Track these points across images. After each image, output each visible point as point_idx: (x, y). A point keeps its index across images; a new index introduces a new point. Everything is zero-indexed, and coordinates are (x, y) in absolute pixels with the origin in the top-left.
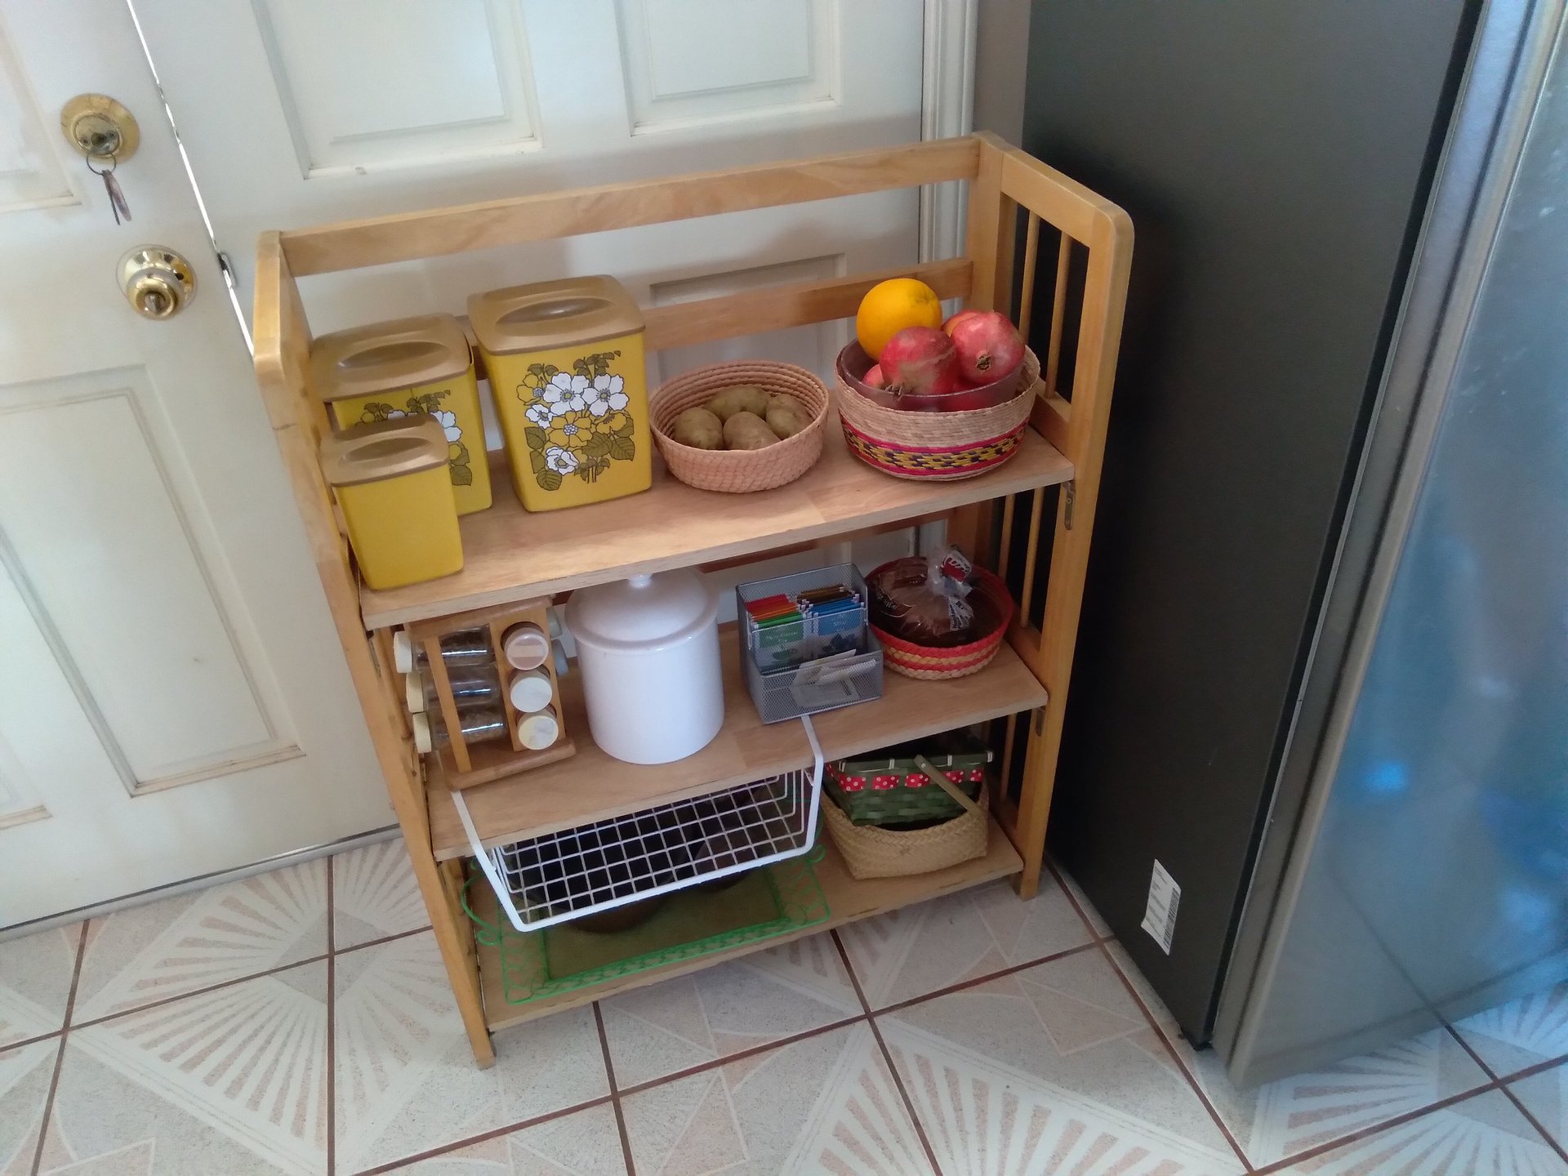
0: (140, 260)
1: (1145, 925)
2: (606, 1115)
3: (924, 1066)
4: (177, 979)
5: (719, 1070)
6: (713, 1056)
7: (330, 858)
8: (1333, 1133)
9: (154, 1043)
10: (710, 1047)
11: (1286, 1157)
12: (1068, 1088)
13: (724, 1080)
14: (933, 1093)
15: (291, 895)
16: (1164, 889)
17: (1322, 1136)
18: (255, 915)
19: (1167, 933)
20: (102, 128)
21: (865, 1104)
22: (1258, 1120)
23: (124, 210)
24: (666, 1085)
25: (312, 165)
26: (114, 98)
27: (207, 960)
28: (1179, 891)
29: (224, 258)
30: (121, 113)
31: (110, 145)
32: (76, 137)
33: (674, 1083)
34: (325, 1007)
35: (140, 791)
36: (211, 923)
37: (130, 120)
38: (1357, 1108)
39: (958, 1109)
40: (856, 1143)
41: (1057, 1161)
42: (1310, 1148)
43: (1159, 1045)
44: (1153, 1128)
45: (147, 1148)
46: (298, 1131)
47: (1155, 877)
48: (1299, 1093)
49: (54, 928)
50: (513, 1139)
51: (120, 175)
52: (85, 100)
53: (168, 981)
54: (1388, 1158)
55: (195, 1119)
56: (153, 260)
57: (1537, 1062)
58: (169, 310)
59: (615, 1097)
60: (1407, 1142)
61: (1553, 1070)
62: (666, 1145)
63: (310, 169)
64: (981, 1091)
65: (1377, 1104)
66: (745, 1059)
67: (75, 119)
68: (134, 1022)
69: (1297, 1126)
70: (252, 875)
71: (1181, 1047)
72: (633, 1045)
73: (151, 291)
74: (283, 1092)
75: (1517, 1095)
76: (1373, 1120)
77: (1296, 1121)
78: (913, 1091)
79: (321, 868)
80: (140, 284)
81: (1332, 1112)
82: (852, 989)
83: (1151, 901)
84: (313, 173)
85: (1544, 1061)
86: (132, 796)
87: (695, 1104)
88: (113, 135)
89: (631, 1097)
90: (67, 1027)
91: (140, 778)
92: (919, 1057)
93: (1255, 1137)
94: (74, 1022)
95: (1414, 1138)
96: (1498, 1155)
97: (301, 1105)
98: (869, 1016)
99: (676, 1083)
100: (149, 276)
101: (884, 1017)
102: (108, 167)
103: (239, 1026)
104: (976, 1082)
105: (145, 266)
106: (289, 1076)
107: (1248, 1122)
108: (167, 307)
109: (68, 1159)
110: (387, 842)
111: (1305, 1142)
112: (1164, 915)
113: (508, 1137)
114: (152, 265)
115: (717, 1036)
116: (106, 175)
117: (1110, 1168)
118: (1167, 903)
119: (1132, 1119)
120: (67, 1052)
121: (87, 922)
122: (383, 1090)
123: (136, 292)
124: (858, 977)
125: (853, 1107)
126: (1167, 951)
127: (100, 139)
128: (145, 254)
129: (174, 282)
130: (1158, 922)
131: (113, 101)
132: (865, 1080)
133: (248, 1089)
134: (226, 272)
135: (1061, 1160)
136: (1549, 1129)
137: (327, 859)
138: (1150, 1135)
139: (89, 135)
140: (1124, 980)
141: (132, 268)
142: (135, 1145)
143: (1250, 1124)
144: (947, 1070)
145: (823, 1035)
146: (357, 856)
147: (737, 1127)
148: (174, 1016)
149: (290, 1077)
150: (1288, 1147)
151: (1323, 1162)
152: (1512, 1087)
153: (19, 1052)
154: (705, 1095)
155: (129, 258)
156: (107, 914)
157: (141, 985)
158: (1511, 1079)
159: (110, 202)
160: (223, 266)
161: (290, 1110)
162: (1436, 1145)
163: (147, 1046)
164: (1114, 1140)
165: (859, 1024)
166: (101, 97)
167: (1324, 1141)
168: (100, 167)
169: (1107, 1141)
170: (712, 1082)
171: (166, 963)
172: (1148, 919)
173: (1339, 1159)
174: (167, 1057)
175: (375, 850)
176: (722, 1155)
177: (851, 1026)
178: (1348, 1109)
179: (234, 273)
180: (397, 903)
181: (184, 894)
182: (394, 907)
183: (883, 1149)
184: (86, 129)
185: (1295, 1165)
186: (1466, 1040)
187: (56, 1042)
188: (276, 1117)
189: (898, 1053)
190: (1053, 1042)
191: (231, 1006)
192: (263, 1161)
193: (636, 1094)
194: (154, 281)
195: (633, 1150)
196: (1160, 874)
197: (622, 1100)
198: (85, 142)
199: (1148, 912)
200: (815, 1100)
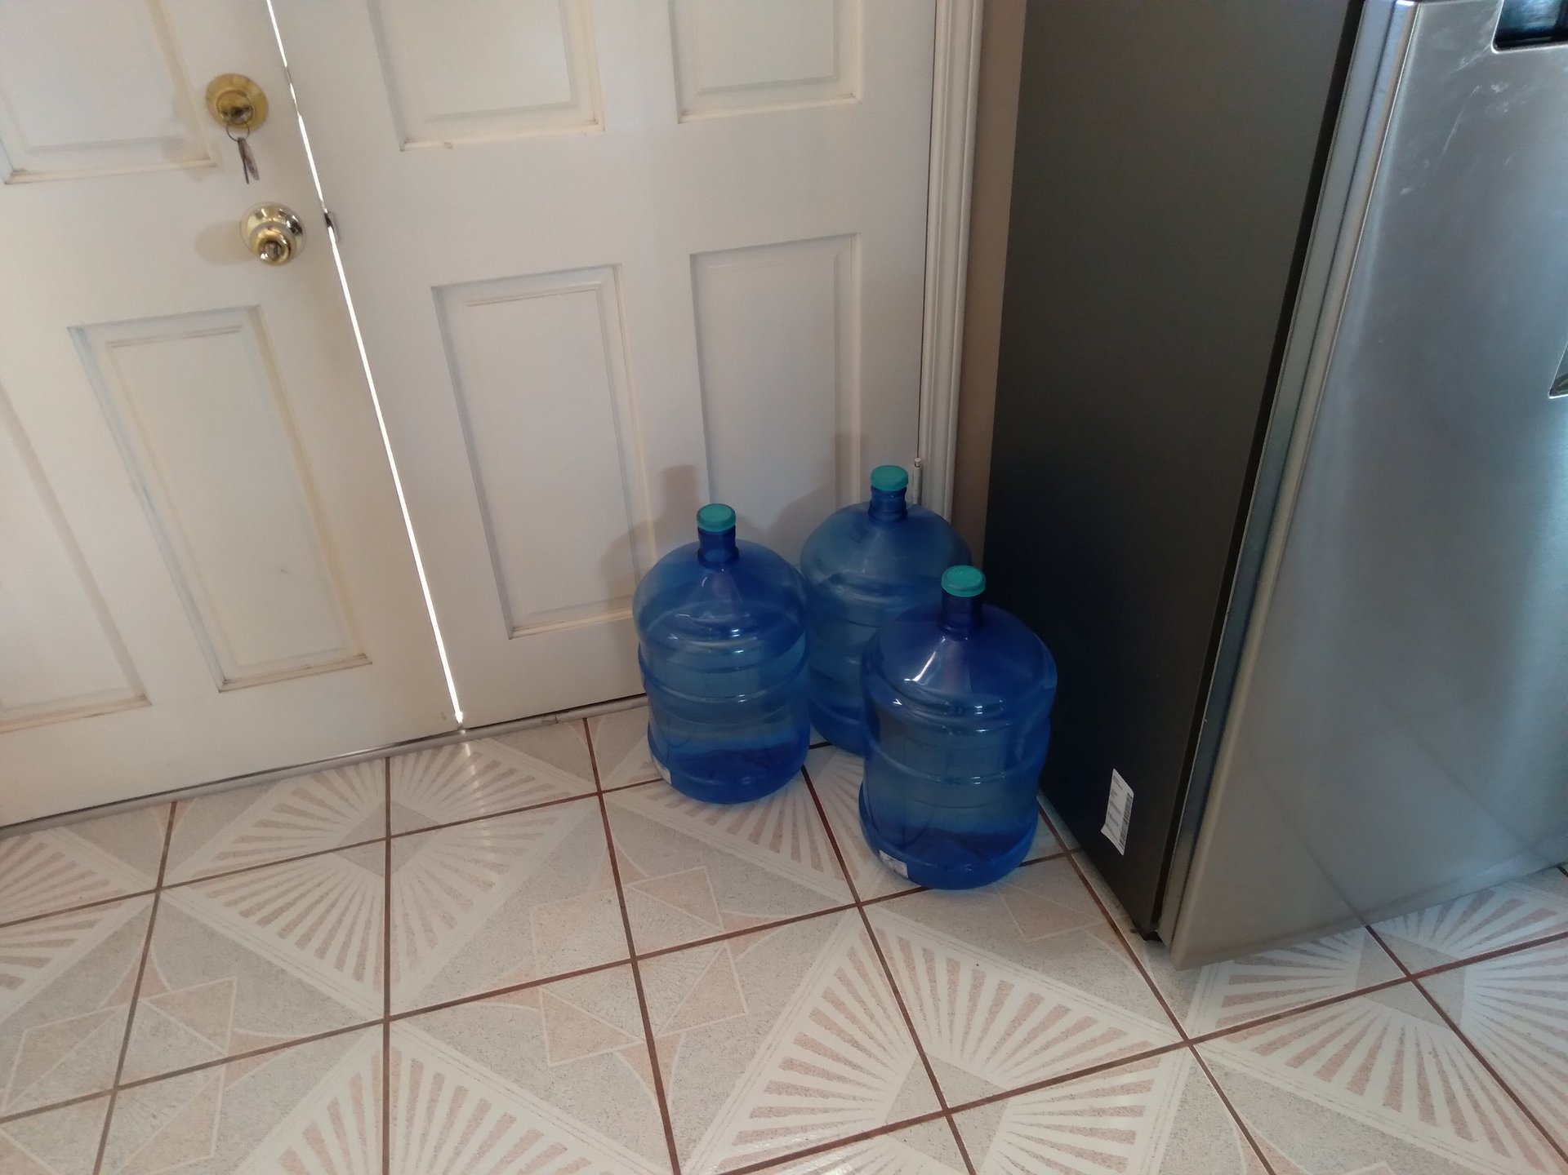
0: (259, 216)
1: (1105, 831)
2: (626, 974)
3: (905, 946)
4: (253, 852)
5: (725, 943)
6: (720, 932)
7: (388, 759)
8: (1262, 1012)
9: (235, 903)
10: (717, 925)
11: (1218, 1030)
12: (1030, 968)
13: (729, 951)
14: (911, 967)
15: (353, 789)
16: (1121, 793)
17: (1251, 1015)
18: (321, 803)
19: (1122, 835)
20: (240, 102)
21: (851, 973)
22: (1196, 1000)
23: (253, 170)
24: (678, 952)
25: (408, 139)
26: (250, 78)
27: (279, 839)
28: (1132, 794)
29: (330, 217)
30: (255, 92)
31: (245, 116)
32: (218, 108)
33: (685, 951)
34: (383, 880)
35: (227, 687)
36: (283, 808)
37: (262, 97)
38: (1284, 993)
39: (933, 980)
40: (842, 1004)
41: (1016, 1024)
42: (1240, 1023)
43: (1114, 937)
44: (1103, 1002)
45: (230, 985)
46: (359, 976)
47: (1113, 785)
48: (1235, 980)
49: (148, 806)
50: (545, 991)
51: (252, 142)
52: (228, 78)
53: (246, 854)
54: (1307, 1033)
55: (270, 963)
56: (271, 214)
57: (1447, 962)
58: (285, 256)
59: (634, 960)
60: (1324, 1022)
61: (1461, 969)
62: (677, 999)
63: (405, 143)
64: (953, 967)
65: (1302, 991)
66: (748, 935)
67: (220, 92)
68: (218, 885)
69: (1229, 1005)
70: (319, 771)
71: (1133, 940)
72: (650, 919)
73: (270, 241)
74: (346, 945)
75: (1427, 988)
76: (1298, 1003)
77: (1229, 1001)
78: (894, 966)
79: (379, 766)
80: (261, 235)
81: (1261, 996)
82: (845, 883)
83: (1110, 808)
84: (409, 146)
85: (1454, 961)
86: (220, 691)
87: (703, 969)
88: (247, 108)
89: (647, 961)
90: (159, 886)
91: (229, 676)
92: (900, 939)
93: (1192, 1013)
94: (166, 882)
95: (1332, 1018)
96: (1403, 1034)
97: (362, 956)
98: (859, 905)
99: (687, 952)
100: (269, 229)
101: (873, 906)
102: (243, 135)
103: (308, 892)
104: (949, 961)
105: (264, 220)
106: (350, 934)
107: (1188, 1000)
108: (283, 253)
109: (163, 989)
110: (439, 747)
111: (1236, 1018)
112: (1120, 819)
113: (541, 989)
114: (270, 220)
115: (723, 915)
116: (240, 141)
117: (1062, 1033)
118: (1122, 809)
119: (1086, 995)
120: (160, 906)
121: (174, 804)
122: (432, 947)
123: (258, 241)
124: (850, 873)
125: (841, 976)
126: (1122, 852)
127: (238, 112)
128: (263, 211)
129: (289, 234)
130: (1115, 829)
131: (248, 81)
132: (852, 954)
133: (316, 942)
134: (330, 229)
135: (1020, 1024)
136: (1451, 1015)
137: (384, 760)
138: (1101, 1008)
139: (229, 108)
140: (1086, 883)
141: (253, 223)
142: (221, 980)
143: (1189, 1002)
144: (925, 950)
145: (817, 918)
146: (412, 757)
147: (739, 988)
148: (252, 882)
149: (352, 934)
150: (1219, 1023)
151: (1250, 1034)
152: (1423, 981)
153: (120, 905)
154: (712, 962)
155: (251, 214)
156: (191, 798)
157: (222, 856)
158: (1422, 975)
159: (243, 165)
160: (329, 222)
161: (351, 960)
162: (1350, 1024)
163: (228, 904)
164: (1067, 1010)
165: (849, 911)
166: (240, 77)
167: (1252, 1018)
168: (236, 135)
169: (1060, 1011)
170: (718, 953)
171: (243, 840)
172: (1107, 825)
173: (1264, 1033)
174: (246, 914)
175: (427, 754)
176: (725, 1008)
177: (842, 912)
178: (1276, 994)
179: (337, 228)
180: (446, 798)
181: (258, 784)
182: (443, 801)
183: (865, 1009)
184: (227, 103)
185: (1225, 1036)
186: (1387, 943)
187: (151, 898)
188: (340, 964)
189: (882, 934)
190: (1021, 931)
191: (300, 876)
192: (329, 998)
193: (652, 959)
194: (272, 233)
195: (648, 1003)
196: (1117, 782)
197: (639, 963)
198: (225, 114)
199: (1108, 819)
200: (808, 969)
